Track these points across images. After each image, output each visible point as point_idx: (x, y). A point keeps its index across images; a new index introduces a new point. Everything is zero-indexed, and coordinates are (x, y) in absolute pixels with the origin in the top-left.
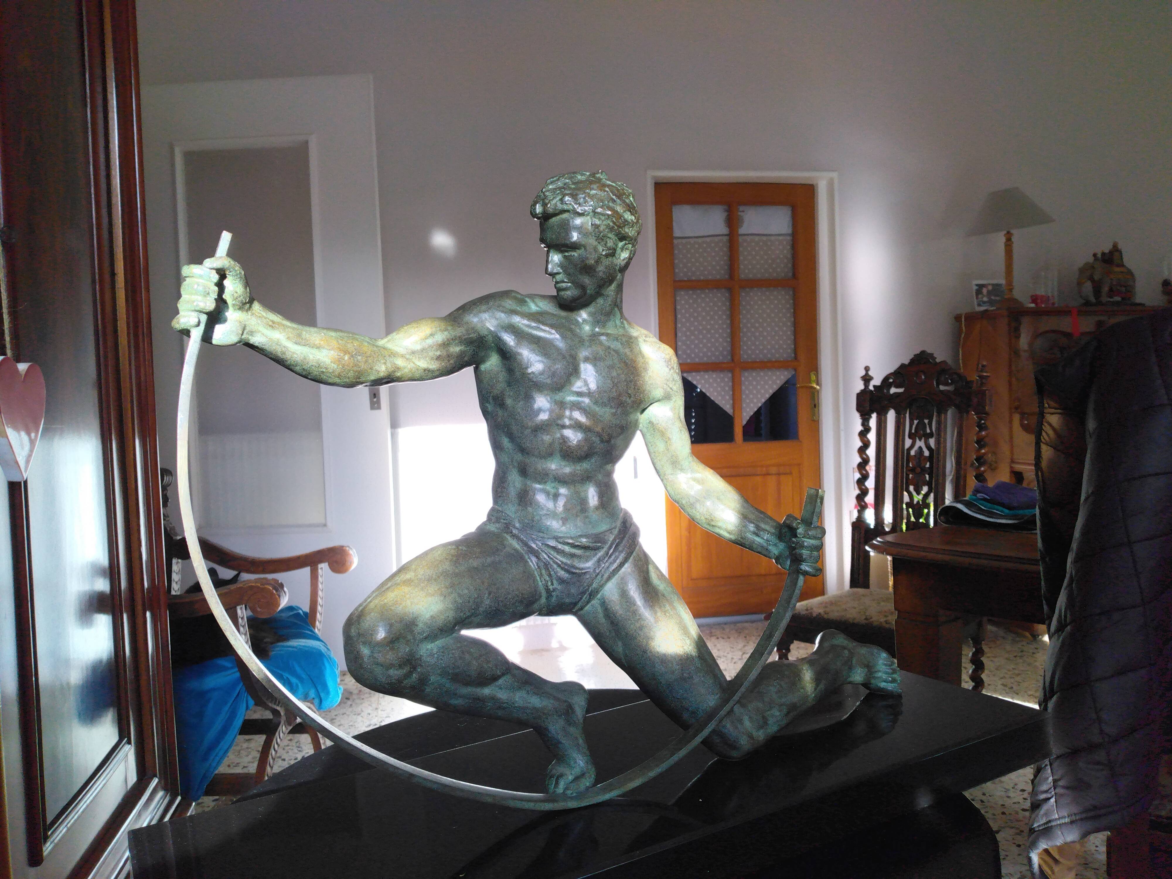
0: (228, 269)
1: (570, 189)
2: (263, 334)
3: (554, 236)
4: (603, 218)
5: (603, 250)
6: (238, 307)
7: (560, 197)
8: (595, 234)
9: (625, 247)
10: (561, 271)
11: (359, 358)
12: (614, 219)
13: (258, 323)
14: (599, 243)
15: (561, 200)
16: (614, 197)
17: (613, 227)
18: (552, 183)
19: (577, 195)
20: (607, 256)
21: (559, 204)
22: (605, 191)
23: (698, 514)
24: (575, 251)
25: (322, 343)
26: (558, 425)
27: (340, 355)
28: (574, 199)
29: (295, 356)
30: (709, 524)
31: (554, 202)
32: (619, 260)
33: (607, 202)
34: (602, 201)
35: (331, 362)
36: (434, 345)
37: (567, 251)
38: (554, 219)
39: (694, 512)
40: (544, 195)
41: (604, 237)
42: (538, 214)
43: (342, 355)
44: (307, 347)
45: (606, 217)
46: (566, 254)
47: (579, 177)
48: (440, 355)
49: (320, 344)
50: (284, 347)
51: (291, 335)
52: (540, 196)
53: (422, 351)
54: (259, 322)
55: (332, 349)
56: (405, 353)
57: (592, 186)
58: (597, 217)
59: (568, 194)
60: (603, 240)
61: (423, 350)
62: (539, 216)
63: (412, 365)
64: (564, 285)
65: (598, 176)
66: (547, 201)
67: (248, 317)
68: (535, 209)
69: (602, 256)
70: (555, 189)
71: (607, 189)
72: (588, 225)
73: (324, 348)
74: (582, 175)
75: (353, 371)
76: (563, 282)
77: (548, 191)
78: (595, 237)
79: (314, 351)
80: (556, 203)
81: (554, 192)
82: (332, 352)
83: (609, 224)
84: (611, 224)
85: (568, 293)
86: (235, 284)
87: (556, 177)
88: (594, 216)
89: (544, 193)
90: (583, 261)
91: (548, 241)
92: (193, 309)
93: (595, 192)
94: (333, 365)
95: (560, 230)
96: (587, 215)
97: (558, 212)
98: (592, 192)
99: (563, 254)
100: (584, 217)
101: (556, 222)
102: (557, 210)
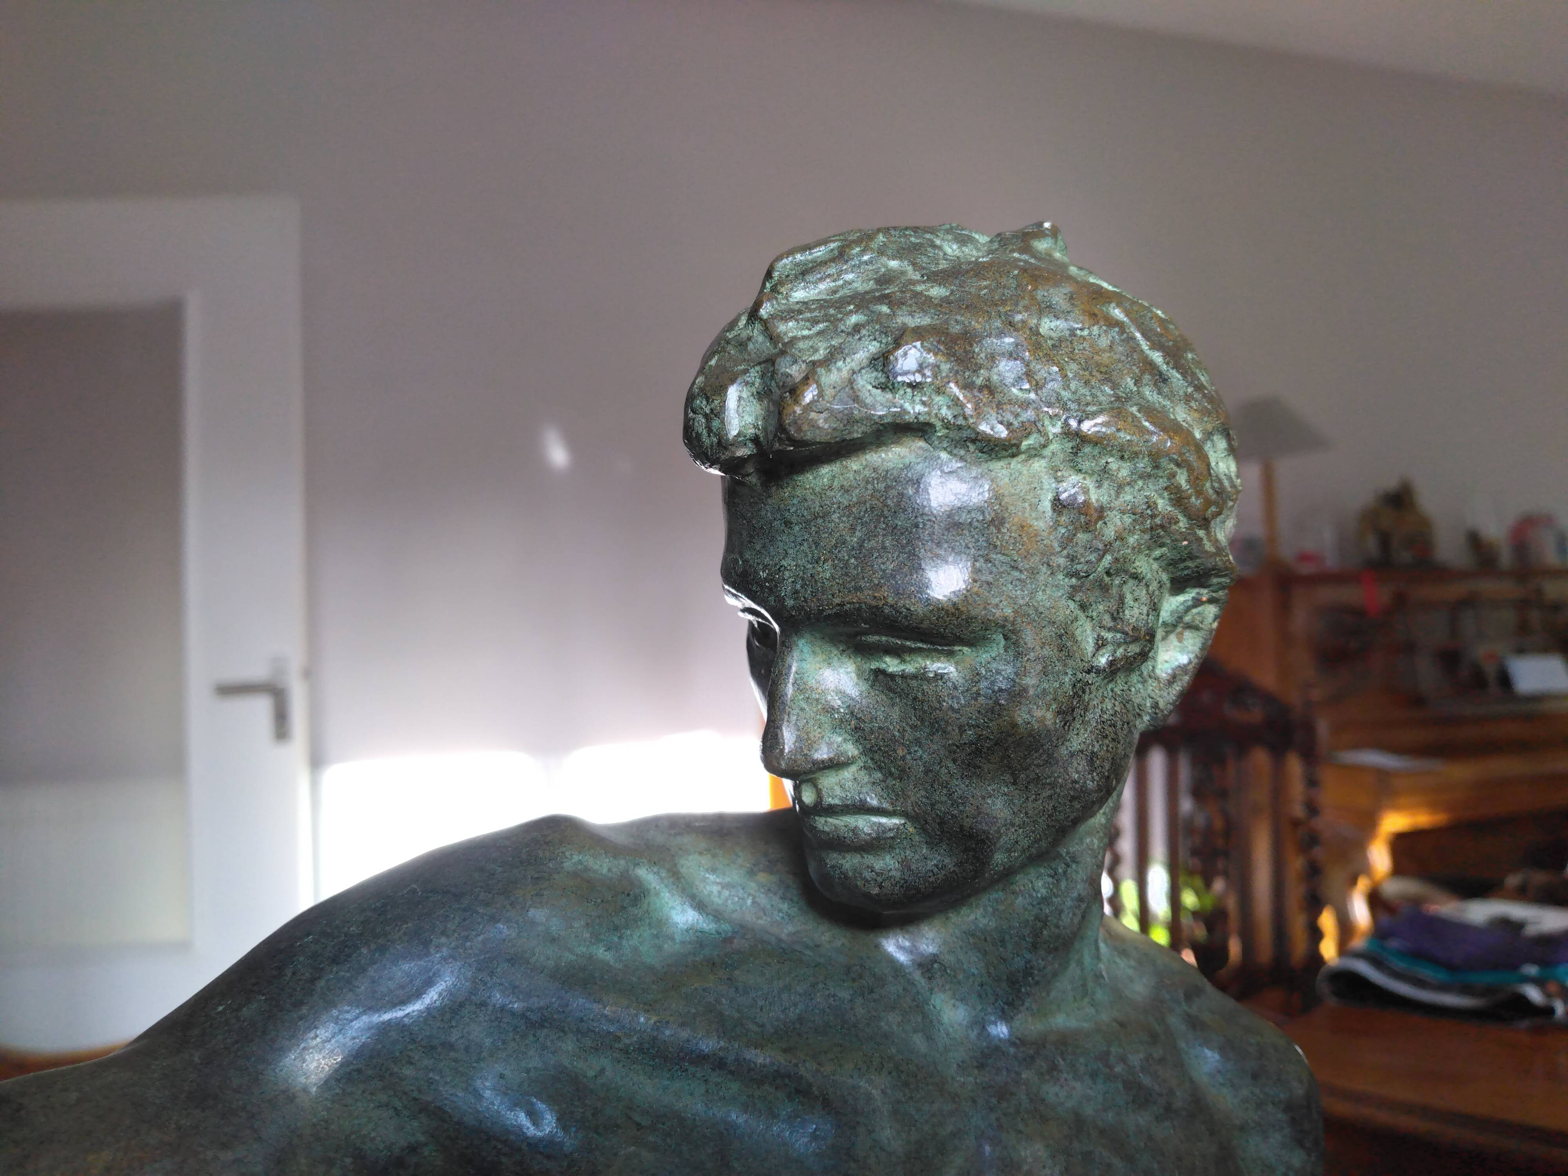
1: (924, 303)
3: (826, 571)
4: (1123, 470)
5: (1101, 643)
7: (874, 347)
8: (1072, 559)
9: (1187, 619)
10: (851, 749)
12: (1182, 479)
14: (1083, 607)
16: (1157, 357)
18: (804, 273)
19: (969, 337)
20: (1113, 671)
21: (865, 383)
22: (1112, 323)
24: (950, 654)
28: (959, 361)
31: (832, 377)
32: (1152, 685)
33: (1130, 382)
34: (1108, 378)
37: (897, 652)
38: (826, 471)
40: (772, 337)
41: (1118, 572)
42: (735, 443)
45: (1143, 464)
46: (892, 665)
47: (951, 249)
52: (742, 345)
57: (1040, 294)
58: (1086, 465)
59: (919, 333)
60: (1104, 589)
62: (742, 452)
64: (865, 824)
65: (1042, 245)
66: (796, 371)
68: (718, 413)
69: (1090, 678)
70: (840, 304)
71: (1117, 313)
72: (1034, 507)
74: (963, 241)
76: (863, 809)
77: (791, 314)
78: (1070, 575)
80: (851, 382)
81: (834, 322)
83: (1150, 505)
84: (1163, 504)
85: (882, 864)
87: (825, 242)
88: (1073, 459)
89: (767, 326)
90: (995, 710)
91: (786, 589)
93: (1060, 324)
95: (871, 535)
96: (1035, 453)
97: (857, 433)
98: (1048, 326)
99: (874, 665)
100: (1015, 463)
101: (845, 490)
102: (850, 420)
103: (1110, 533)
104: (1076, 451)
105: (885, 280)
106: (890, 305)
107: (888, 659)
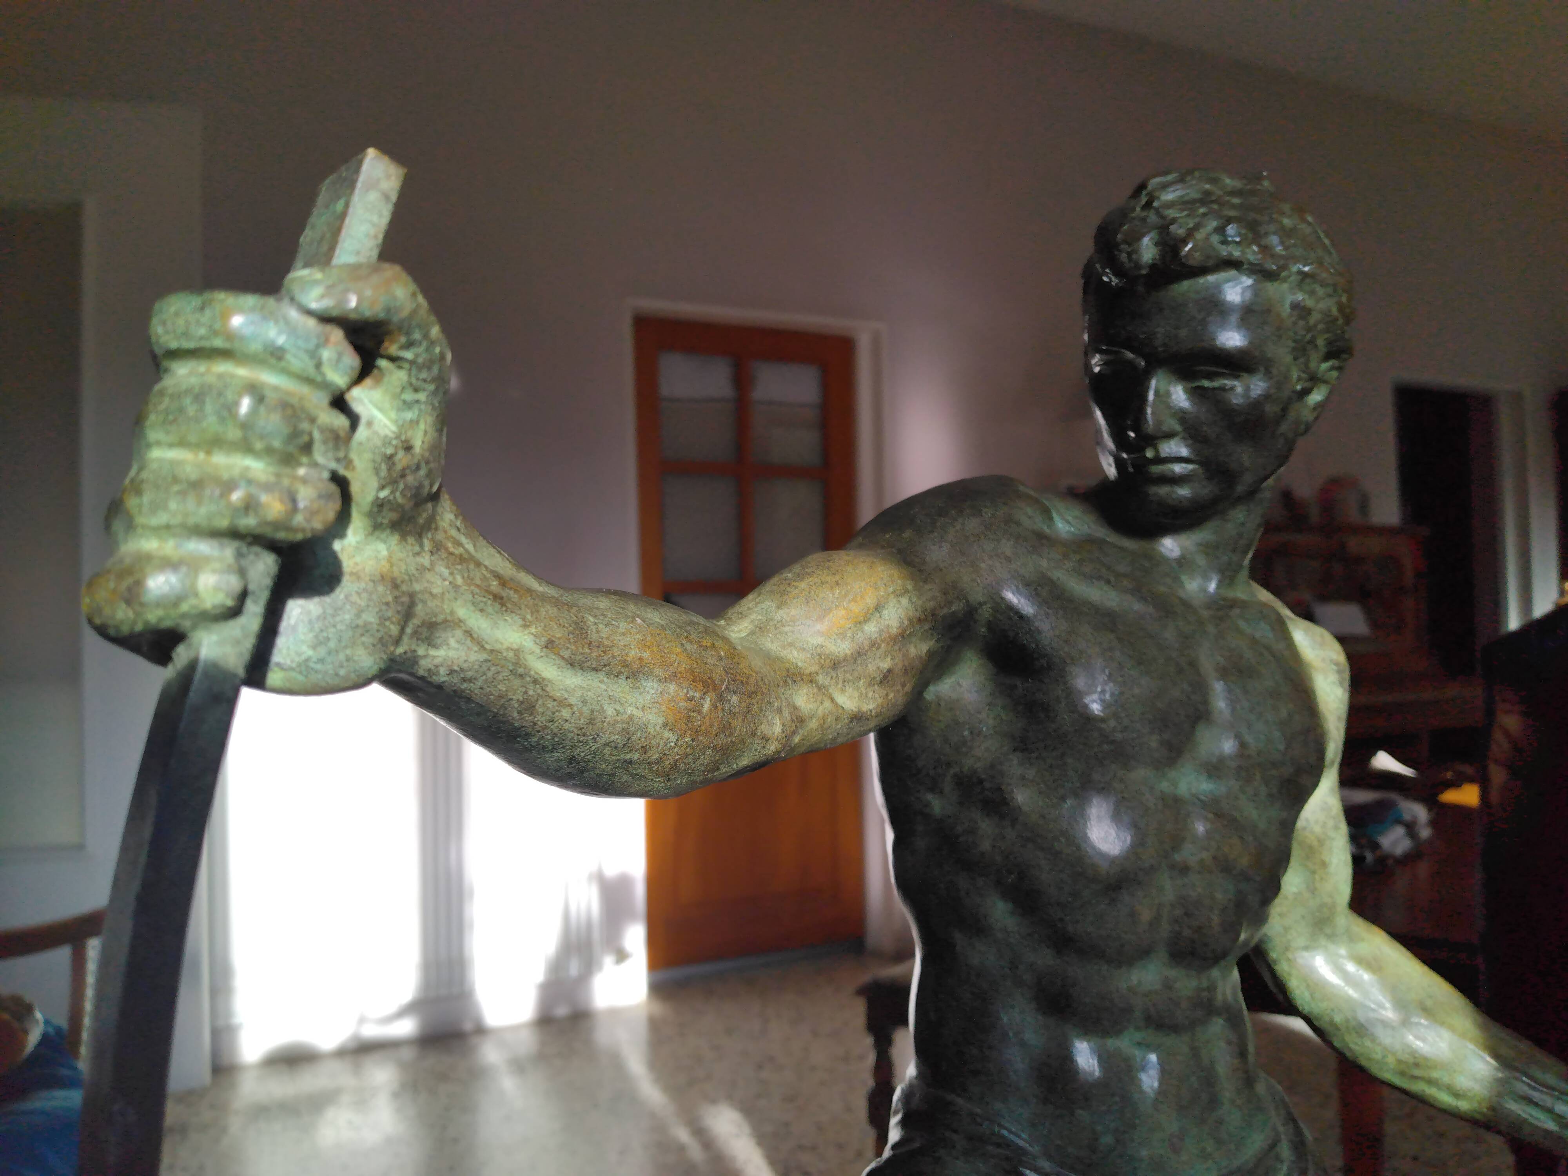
0: (405, 328)
1: (1234, 205)
2: (469, 633)
4: (1321, 291)
6: (394, 516)
7: (1214, 224)
8: (1296, 333)
10: (1179, 429)
11: (735, 699)
13: (456, 587)
14: (1296, 359)
15: (1221, 230)
16: (1327, 242)
17: (1336, 319)
18: (1164, 187)
19: (1256, 223)
21: (1215, 239)
23: (1378, 1049)
25: (646, 655)
26: (1172, 867)
27: (691, 699)
28: (1253, 233)
29: (565, 713)
30: (1402, 1074)
31: (1199, 237)
33: (1320, 252)
34: (1312, 248)
35: (665, 725)
36: (883, 641)
37: (1210, 376)
38: (1188, 283)
39: (1368, 1043)
41: (1310, 343)
42: (1143, 267)
43: (697, 695)
44: (601, 676)
45: (1330, 290)
47: (1229, 181)
48: (889, 671)
49: (640, 659)
50: (535, 682)
51: (558, 633)
53: (855, 660)
54: (459, 580)
55: (674, 677)
56: (814, 669)
58: (1306, 288)
59: (1233, 219)
60: (1305, 351)
61: (859, 655)
62: (1144, 272)
63: (827, 704)
64: (1177, 467)
66: (1180, 233)
67: (420, 560)
69: (1292, 396)
70: (1190, 203)
72: (1283, 305)
73: (649, 674)
75: (715, 747)
76: (1179, 460)
77: (1168, 206)
78: (1293, 341)
79: (620, 688)
80: (1208, 239)
82: (672, 688)
84: (1334, 310)
85: (1184, 492)
86: (408, 405)
88: (1300, 284)
89: (1158, 212)
92: (223, 523)
93: (1290, 221)
94: (667, 734)
96: (1285, 280)
97: (1210, 263)
98: (1286, 221)
99: (1194, 385)
100: (1276, 284)
101: (1197, 292)
102: (1208, 257)
103: (1312, 322)
104: (1302, 281)
105: (1207, 193)
106: (1219, 204)
107: (1203, 381)
